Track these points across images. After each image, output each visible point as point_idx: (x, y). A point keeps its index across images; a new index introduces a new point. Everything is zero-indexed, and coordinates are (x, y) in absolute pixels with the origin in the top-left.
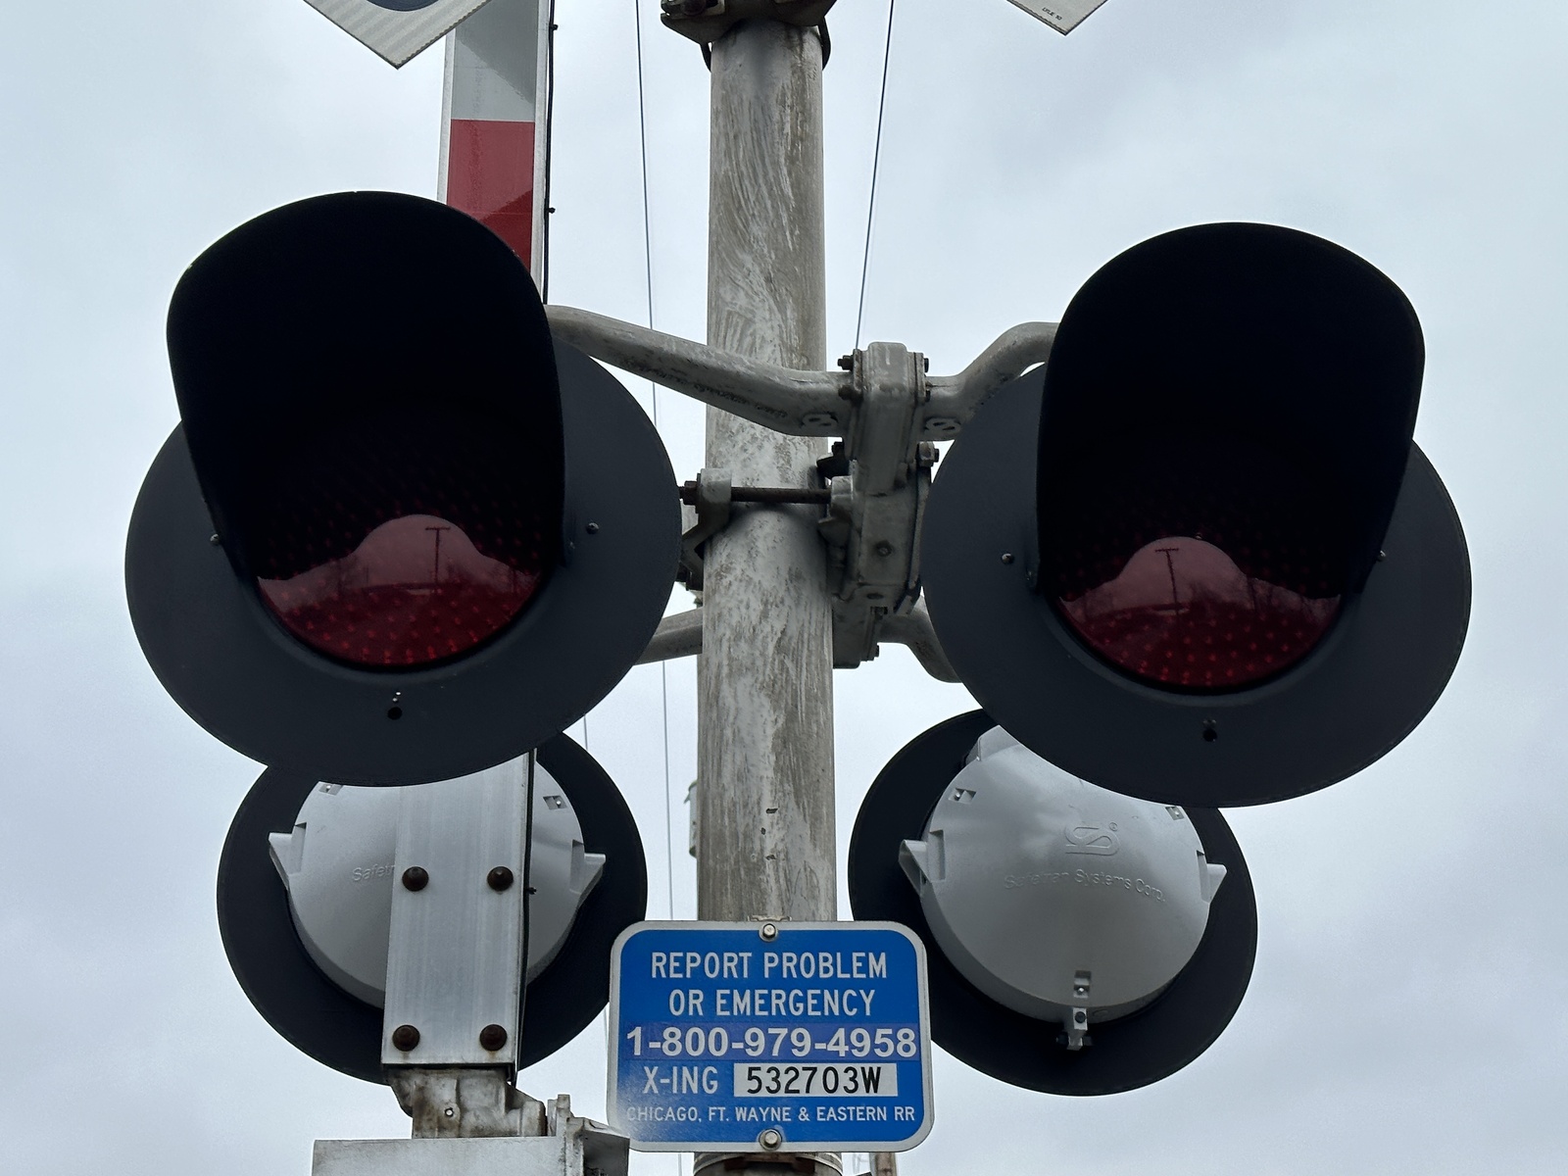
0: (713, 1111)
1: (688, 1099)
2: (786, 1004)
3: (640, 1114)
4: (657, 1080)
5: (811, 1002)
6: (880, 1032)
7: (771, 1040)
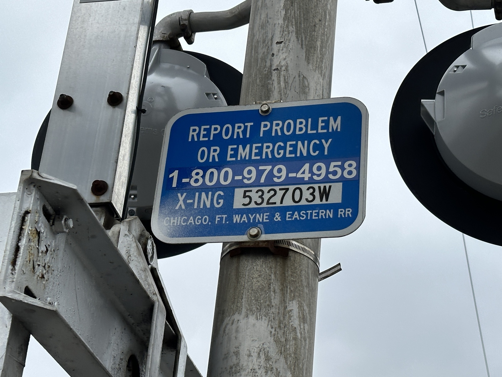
0: (218, 218)
1: (203, 211)
2: (272, 152)
3: (172, 221)
4: (184, 201)
5: (289, 149)
6: (333, 164)
7: (260, 173)
